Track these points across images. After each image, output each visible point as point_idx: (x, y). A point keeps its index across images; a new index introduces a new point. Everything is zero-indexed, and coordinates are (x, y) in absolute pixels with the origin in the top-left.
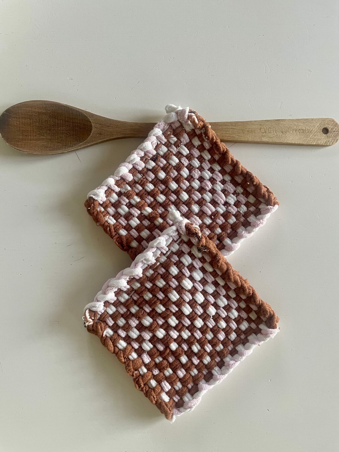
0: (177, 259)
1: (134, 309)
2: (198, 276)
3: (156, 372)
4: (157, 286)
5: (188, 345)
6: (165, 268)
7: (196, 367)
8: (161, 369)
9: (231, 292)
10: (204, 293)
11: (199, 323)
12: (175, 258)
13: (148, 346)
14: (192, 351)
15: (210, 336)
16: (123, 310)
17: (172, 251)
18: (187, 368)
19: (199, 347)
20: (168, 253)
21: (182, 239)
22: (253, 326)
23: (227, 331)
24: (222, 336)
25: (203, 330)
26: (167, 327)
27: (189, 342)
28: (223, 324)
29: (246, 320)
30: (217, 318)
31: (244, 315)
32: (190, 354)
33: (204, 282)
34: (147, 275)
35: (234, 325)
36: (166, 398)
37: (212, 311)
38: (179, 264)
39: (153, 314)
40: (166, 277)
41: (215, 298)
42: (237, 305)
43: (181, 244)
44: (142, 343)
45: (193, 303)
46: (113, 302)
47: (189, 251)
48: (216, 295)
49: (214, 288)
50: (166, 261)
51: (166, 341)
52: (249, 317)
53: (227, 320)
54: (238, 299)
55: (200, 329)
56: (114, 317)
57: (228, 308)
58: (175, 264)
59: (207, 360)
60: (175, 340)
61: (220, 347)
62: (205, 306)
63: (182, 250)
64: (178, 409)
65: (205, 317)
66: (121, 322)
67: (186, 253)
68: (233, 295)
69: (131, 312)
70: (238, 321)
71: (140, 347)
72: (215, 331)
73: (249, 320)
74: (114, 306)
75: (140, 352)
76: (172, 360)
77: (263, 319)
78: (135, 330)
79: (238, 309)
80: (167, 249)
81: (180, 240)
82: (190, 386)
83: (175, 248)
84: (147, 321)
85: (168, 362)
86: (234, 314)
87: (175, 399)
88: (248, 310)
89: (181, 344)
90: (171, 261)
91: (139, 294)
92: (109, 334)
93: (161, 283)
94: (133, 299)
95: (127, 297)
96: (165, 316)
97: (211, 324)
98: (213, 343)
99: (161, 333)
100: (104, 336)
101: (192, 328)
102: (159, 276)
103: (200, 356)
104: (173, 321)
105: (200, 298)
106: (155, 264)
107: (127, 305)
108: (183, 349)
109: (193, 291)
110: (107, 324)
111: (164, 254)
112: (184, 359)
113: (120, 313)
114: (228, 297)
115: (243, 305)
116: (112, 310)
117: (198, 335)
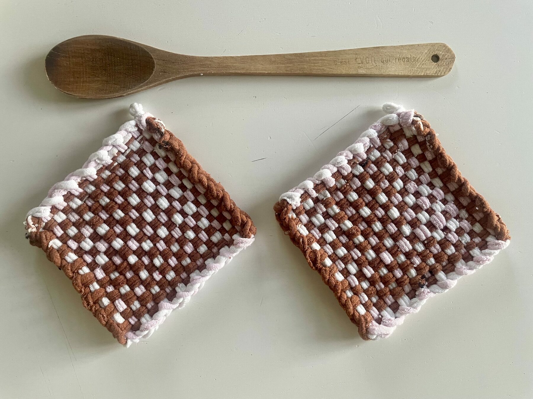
0: (138, 159)
1: (88, 216)
2: (161, 177)
3: (109, 288)
4: (115, 189)
5: (149, 257)
6: (123, 169)
7: (158, 283)
8: (116, 284)
9: (200, 196)
10: (169, 197)
11: (163, 232)
12: (136, 158)
13: (102, 259)
14: (154, 265)
15: (175, 248)
16: (74, 217)
17: (132, 150)
18: (147, 285)
19: (162, 260)
20: (128, 152)
21: (144, 136)
22: (227, 236)
23: (196, 243)
24: (189, 248)
25: (168, 241)
26: (126, 236)
27: (151, 255)
28: (191, 234)
29: (219, 230)
30: (184, 227)
31: (215, 224)
32: (151, 268)
33: (168, 185)
34: (103, 177)
35: (204, 236)
36: (119, 319)
37: (178, 219)
38: (140, 165)
39: (111, 222)
40: (125, 179)
41: (182, 205)
42: (207, 213)
43: (142, 142)
44: (96, 256)
45: (155, 209)
46: (62, 208)
47: (151, 149)
48: (183, 201)
49: (181, 192)
50: (125, 160)
51: (123, 253)
52: (222, 227)
53: (196, 229)
54: (209, 206)
55: (164, 240)
56: (64, 225)
57: (197, 216)
58: (135, 164)
59: (171, 275)
60: (134, 252)
61: (187, 261)
62: (169, 212)
63: (143, 149)
64: (134, 332)
65: (170, 225)
66: (73, 231)
67: (148, 151)
68: (202, 200)
69: (84, 220)
70: (209, 231)
71: (94, 261)
72: (182, 241)
73: (223, 231)
74: (64, 213)
75: (93, 266)
76: (130, 276)
77: (237, 229)
78: (88, 240)
79: (210, 218)
80: (126, 147)
81: (141, 137)
82: (149, 305)
83: (136, 146)
84: (103, 229)
85: (125, 277)
86: (204, 223)
87: (130, 320)
88: (221, 219)
89: (142, 257)
90: (131, 161)
91: (93, 199)
92: (56, 245)
93: (120, 186)
94: (87, 205)
95: (79, 202)
96: (123, 223)
97: (177, 233)
98: (179, 256)
99: (118, 244)
100: (49, 246)
101: (154, 238)
102: (117, 178)
103: (163, 271)
104: (133, 229)
105: (164, 203)
106: (112, 164)
107: (79, 211)
108: (143, 263)
109: (156, 195)
110: (54, 234)
111: (123, 154)
112: (144, 274)
113: (70, 221)
114: (197, 203)
115: (215, 213)
116: (60, 217)
117: (161, 246)
